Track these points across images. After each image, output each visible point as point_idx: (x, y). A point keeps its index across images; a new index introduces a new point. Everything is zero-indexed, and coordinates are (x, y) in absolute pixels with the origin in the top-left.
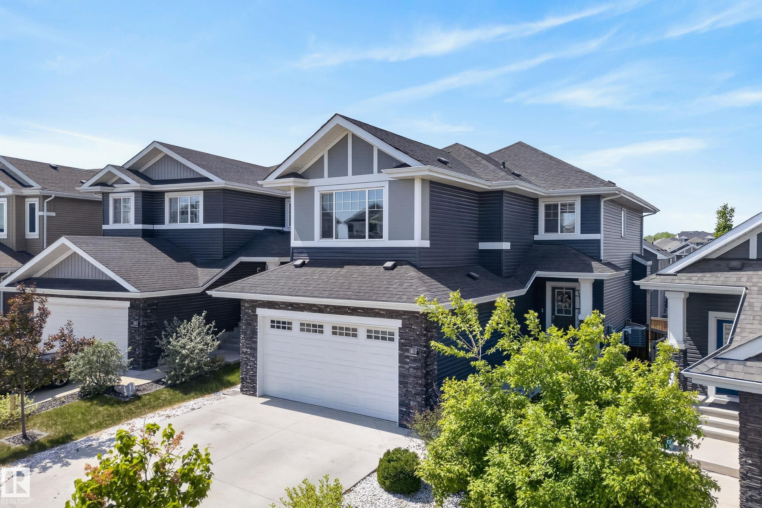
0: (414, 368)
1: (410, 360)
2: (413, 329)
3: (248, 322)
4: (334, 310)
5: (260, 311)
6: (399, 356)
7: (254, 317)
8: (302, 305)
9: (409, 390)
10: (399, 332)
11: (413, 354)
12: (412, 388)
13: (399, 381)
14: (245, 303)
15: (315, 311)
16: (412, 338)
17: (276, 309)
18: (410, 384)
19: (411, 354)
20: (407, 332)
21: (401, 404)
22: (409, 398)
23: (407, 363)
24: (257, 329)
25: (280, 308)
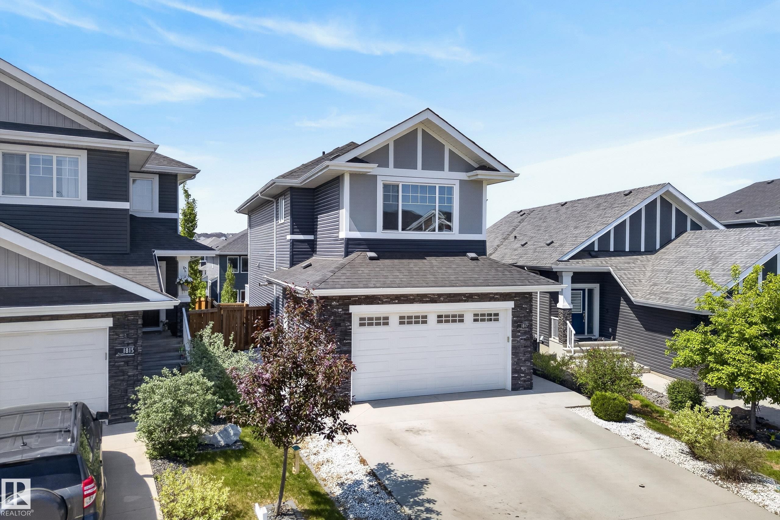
0: (525, 339)
1: (521, 333)
2: (523, 307)
3: (337, 322)
4: (449, 298)
5: (353, 309)
6: (512, 331)
7: (346, 316)
8: (411, 297)
9: (520, 358)
10: (512, 312)
11: (525, 328)
12: (523, 356)
13: (512, 353)
14: (331, 302)
15: (427, 302)
16: (523, 315)
17: (378, 304)
18: (521, 353)
19: (523, 328)
20: (518, 312)
21: (514, 371)
22: (520, 365)
23: (519, 336)
24: (351, 329)
25: (383, 303)
